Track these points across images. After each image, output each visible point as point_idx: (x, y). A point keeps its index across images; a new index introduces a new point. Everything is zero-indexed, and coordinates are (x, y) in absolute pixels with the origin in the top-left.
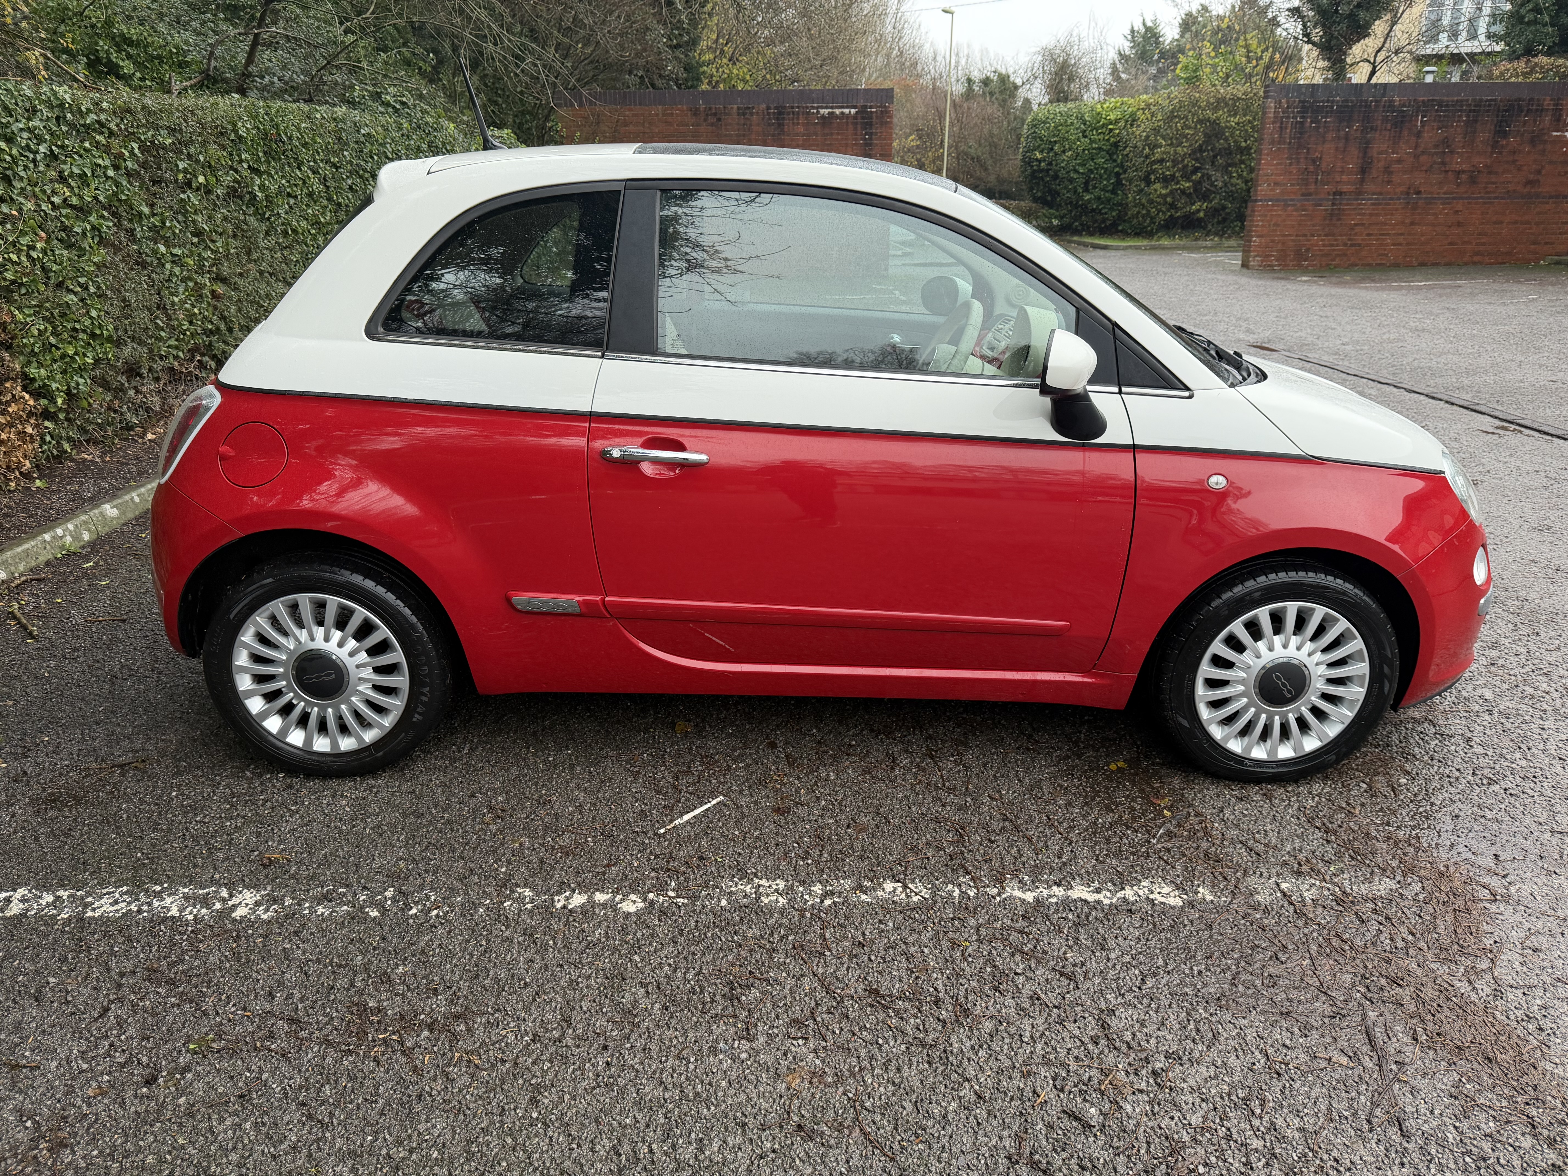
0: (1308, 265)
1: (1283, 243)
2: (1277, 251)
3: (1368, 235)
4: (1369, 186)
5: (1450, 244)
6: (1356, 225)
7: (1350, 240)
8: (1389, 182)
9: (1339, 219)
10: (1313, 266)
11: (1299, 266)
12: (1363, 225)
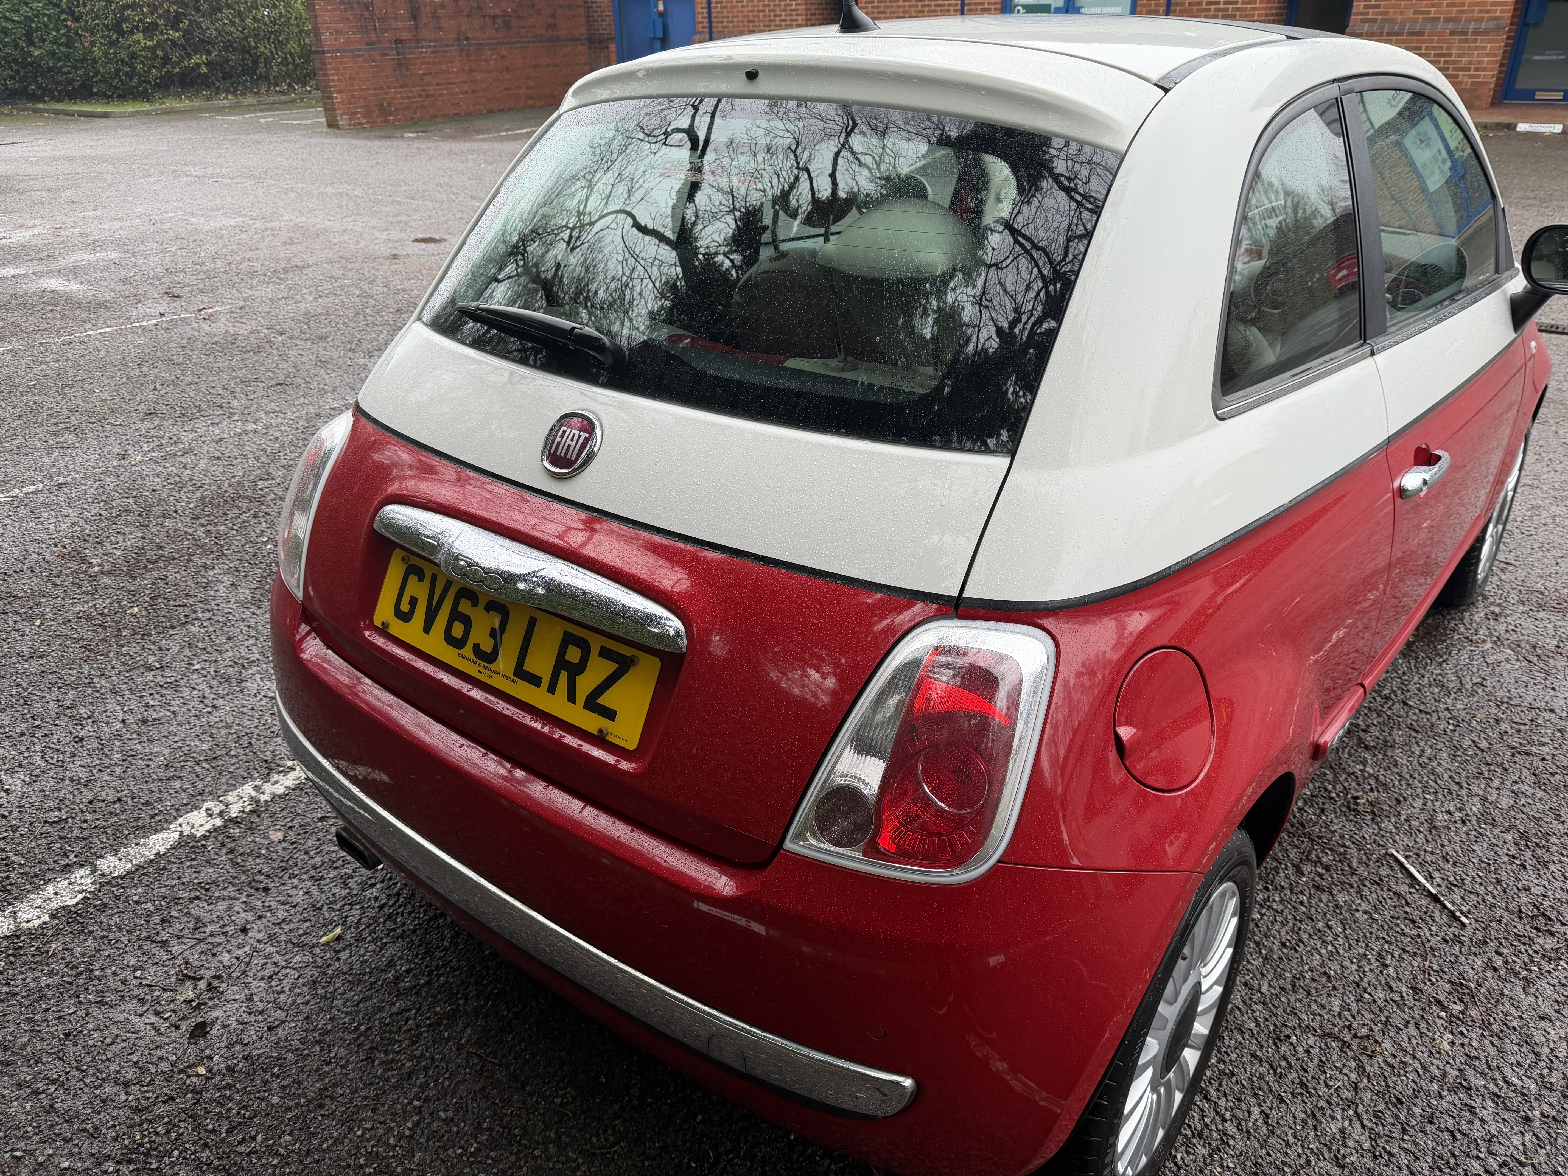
0: (395, 120)
1: (365, 98)
2: (361, 107)
3: (438, 84)
4: (425, 33)
5: (506, 89)
6: (424, 74)
7: (423, 90)
8: (440, 28)
9: (408, 69)
10: (399, 120)
11: (386, 121)
12: (430, 74)
